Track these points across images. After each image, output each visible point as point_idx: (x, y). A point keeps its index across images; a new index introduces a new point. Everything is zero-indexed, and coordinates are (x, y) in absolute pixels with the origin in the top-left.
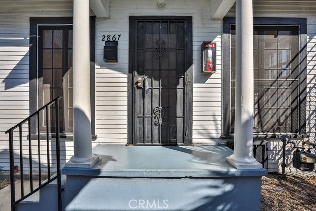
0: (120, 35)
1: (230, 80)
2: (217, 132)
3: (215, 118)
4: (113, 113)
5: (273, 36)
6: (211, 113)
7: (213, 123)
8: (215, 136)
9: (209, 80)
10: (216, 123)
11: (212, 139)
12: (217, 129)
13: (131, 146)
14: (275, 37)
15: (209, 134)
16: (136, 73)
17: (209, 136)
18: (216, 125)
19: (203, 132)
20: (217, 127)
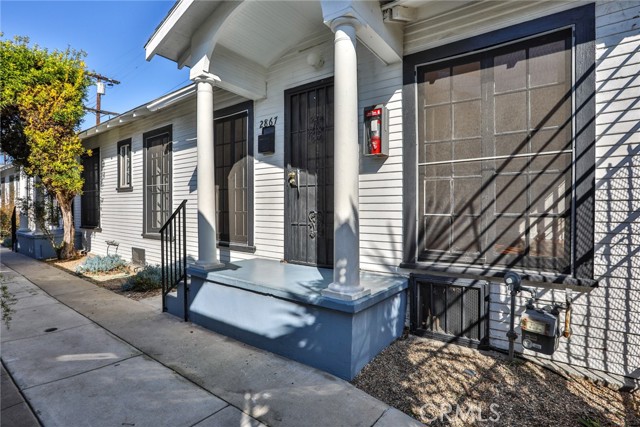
0: (276, 118)
1: (417, 164)
2: (395, 254)
3: (390, 231)
4: (271, 219)
5: (505, 66)
6: (384, 223)
7: (387, 238)
8: (391, 261)
9: (383, 168)
10: (392, 239)
11: (387, 265)
12: (394, 250)
13: (286, 264)
14: (508, 68)
15: (382, 257)
16: (289, 166)
17: (382, 261)
18: (393, 242)
19: (372, 252)
20: (393, 246)
